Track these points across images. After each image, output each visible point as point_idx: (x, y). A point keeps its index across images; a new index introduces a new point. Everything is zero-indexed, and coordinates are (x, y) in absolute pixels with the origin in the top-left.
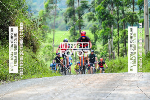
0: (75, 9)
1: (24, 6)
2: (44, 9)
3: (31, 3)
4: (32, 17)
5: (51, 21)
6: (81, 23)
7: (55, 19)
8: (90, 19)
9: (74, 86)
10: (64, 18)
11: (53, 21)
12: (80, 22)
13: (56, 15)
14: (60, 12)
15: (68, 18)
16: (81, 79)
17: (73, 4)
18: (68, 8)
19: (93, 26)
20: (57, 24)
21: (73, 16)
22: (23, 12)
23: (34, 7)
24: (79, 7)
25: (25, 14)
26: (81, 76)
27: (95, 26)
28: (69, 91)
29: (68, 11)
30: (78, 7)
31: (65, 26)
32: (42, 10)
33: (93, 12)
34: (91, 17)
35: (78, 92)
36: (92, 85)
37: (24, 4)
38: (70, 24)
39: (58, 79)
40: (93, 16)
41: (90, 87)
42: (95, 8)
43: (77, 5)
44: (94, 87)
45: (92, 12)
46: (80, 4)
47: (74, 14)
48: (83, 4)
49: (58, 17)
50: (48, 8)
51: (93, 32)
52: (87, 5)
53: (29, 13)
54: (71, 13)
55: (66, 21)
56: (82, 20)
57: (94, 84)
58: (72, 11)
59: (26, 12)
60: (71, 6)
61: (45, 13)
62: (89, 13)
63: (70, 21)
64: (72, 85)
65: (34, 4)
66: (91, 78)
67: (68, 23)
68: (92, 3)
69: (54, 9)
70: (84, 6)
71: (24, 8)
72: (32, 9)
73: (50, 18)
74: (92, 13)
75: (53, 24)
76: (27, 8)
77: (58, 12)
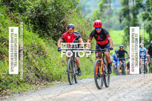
0: (130, 8)
1: (78, 6)
2: (98, 9)
3: (85, 3)
4: (86, 17)
5: (105, 20)
6: (136, 22)
7: (109, 18)
8: (144, 18)
9: (129, 87)
10: (118, 17)
11: (107, 21)
12: (134, 21)
13: (110, 14)
14: (115, 11)
15: (122, 18)
16: (136, 79)
17: (128, 3)
18: (123, 8)
19: (148, 25)
20: (111, 23)
21: (127, 16)
22: (77, 12)
23: (88, 6)
24: (134, 7)
25: (80, 14)
26: (136, 76)
27: (150, 25)
28: (124, 92)
29: (122, 10)
30: (132, 6)
31: (119, 26)
32: (96, 10)
33: (148, 11)
34: (146, 16)
35: (133, 92)
36: (147, 84)
37: (78, 4)
38: (124, 23)
39: (113, 79)
40: (148, 16)
41: (145, 87)
42: (149, 7)
43: (132, 4)
44: (149, 87)
45: (146, 11)
46: (135, 3)
47: (128, 14)
48: (138, 3)
49: (112, 16)
50: (102, 7)
51: (148, 31)
52: (142, 4)
53: (84, 13)
54: (126, 13)
55: (121, 21)
56: (136, 19)
57: (149, 84)
58: (127, 10)
59: (81, 12)
60: (126, 5)
61: (99, 12)
62: (144, 12)
63: (125, 21)
64: (127, 86)
65: (88, 3)
66: (147, 78)
67: (123, 22)
68: (147, 2)
69: (109, 9)
70: (139, 5)
71: (78, 8)
72: (86, 9)
73: (104, 18)
74: (146, 13)
75: (108, 24)
76: (81, 8)
77: (113, 12)
